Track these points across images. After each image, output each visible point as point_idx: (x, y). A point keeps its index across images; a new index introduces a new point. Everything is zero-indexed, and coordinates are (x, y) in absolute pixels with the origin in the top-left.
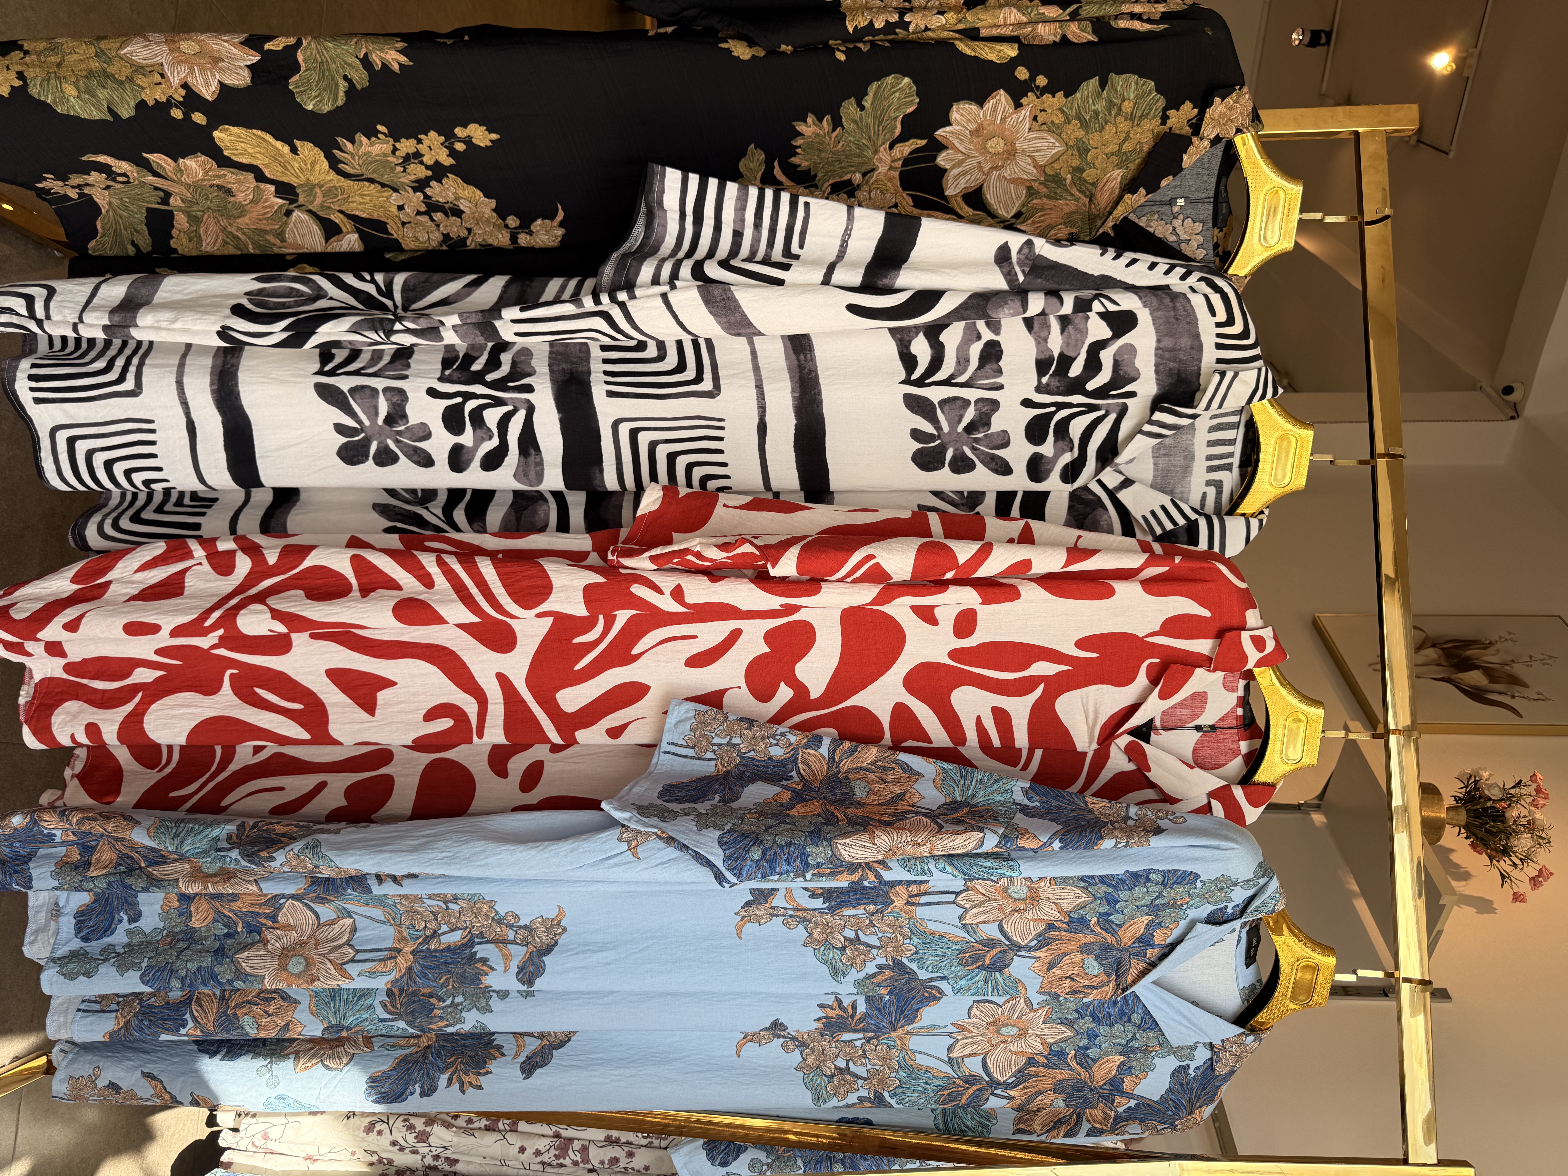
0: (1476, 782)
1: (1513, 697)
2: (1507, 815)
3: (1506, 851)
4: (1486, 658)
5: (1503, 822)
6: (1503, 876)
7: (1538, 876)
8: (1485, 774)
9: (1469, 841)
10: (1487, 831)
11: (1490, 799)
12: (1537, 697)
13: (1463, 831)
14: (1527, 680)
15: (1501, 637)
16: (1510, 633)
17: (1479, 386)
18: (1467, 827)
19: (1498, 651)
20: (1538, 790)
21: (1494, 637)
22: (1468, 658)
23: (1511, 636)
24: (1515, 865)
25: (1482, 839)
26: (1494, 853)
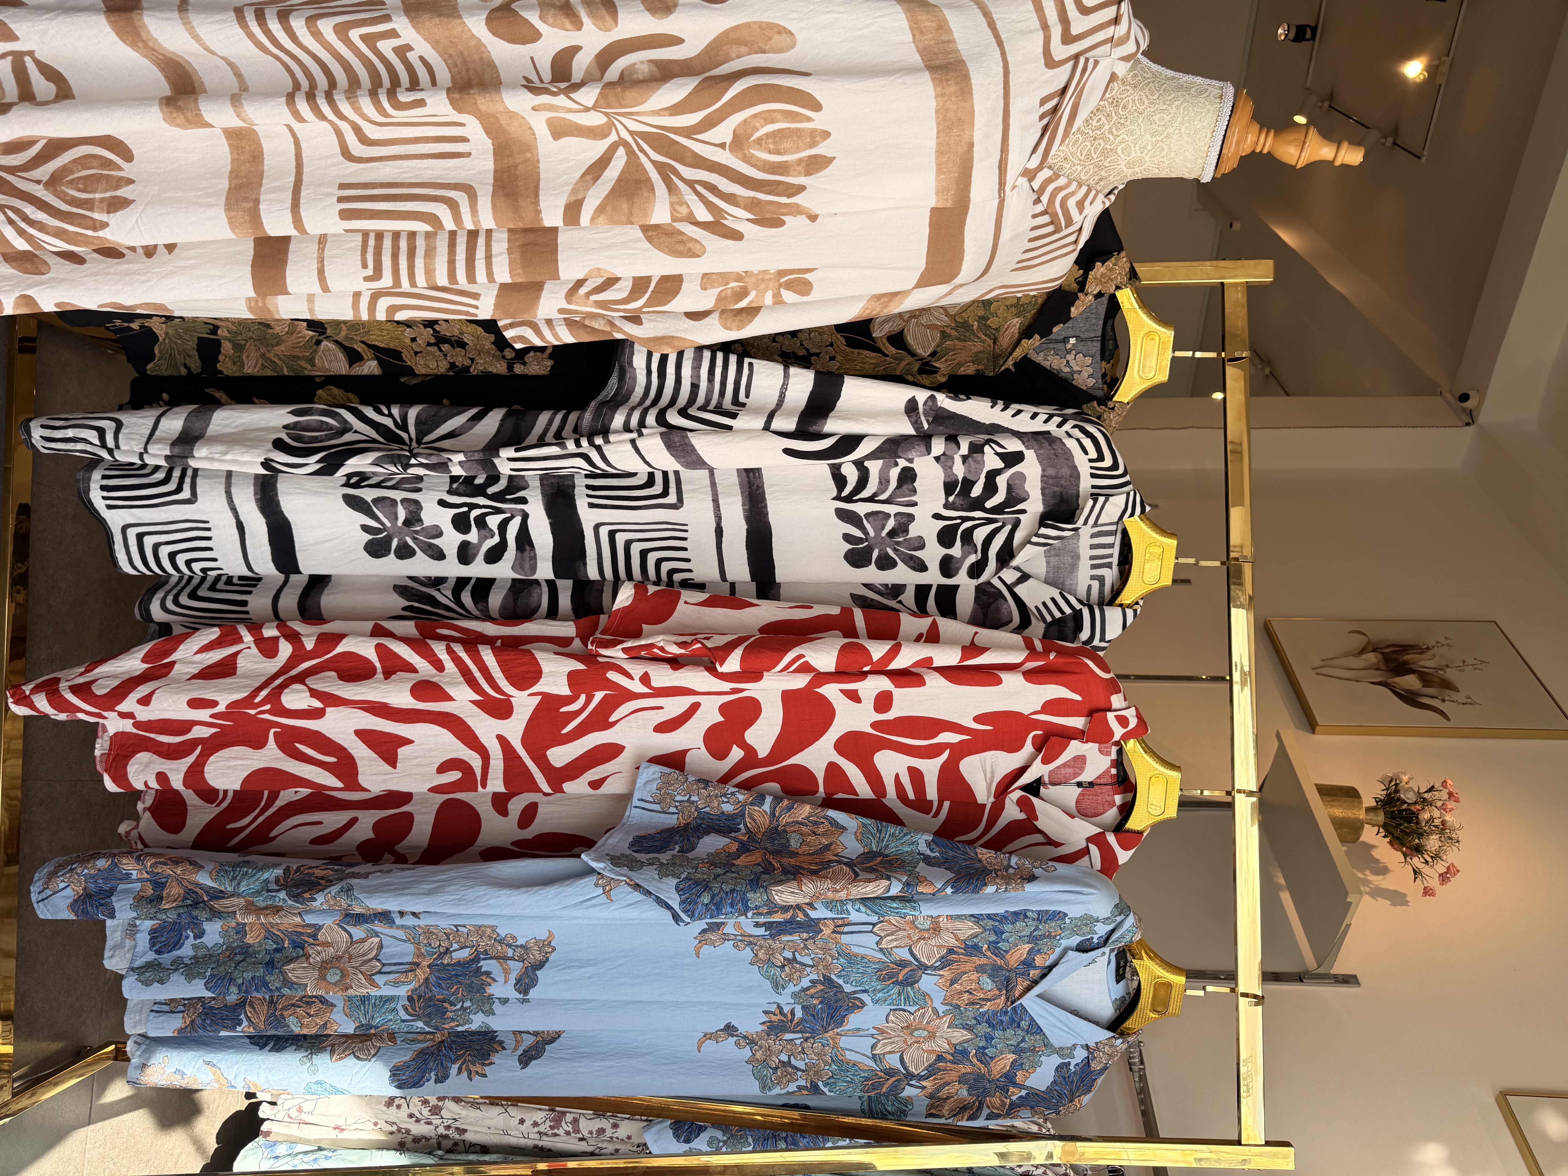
0: (1397, 785)
1: (1443, 701)
2: (1420, 817)
3: (1418, 850)
4: (1422, 663)
5: (1418, 823)
6: (1415, 872)
7: (1447, 873)
8: (1405, 778)
9: (1388, 839)
10: (1402, 831)
11: (1406, 803)
12: (1465, 701)
13: (1381, 830)
14: (1458, 685)
15: (1438, 643)
16: (1446, 638)
17: (1439, 391)
18: (1385, 826)
19: (1434, 656)
20: (1450, 794)
21: (1431, 643)
22: (1406, 663)
23: (1448, 641)
24: (1427, 862)
25: (1398, 838)
26: (1408, 852)
